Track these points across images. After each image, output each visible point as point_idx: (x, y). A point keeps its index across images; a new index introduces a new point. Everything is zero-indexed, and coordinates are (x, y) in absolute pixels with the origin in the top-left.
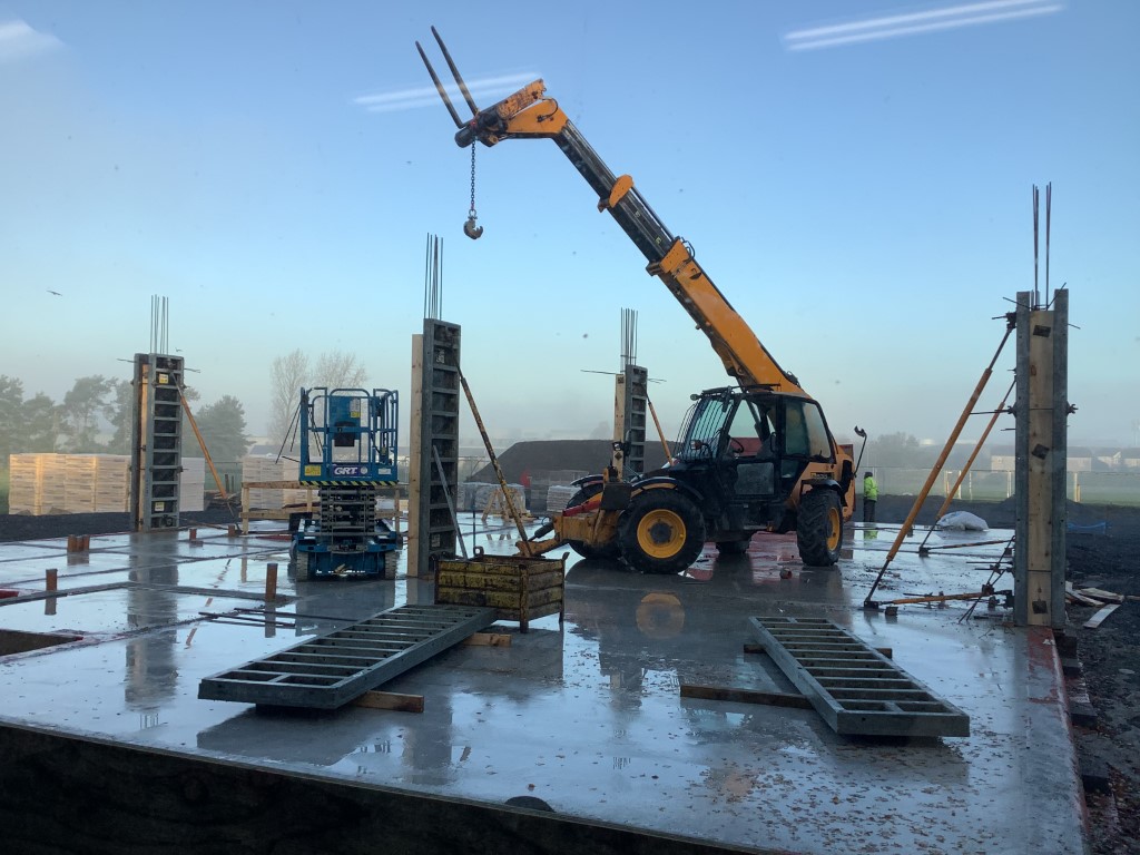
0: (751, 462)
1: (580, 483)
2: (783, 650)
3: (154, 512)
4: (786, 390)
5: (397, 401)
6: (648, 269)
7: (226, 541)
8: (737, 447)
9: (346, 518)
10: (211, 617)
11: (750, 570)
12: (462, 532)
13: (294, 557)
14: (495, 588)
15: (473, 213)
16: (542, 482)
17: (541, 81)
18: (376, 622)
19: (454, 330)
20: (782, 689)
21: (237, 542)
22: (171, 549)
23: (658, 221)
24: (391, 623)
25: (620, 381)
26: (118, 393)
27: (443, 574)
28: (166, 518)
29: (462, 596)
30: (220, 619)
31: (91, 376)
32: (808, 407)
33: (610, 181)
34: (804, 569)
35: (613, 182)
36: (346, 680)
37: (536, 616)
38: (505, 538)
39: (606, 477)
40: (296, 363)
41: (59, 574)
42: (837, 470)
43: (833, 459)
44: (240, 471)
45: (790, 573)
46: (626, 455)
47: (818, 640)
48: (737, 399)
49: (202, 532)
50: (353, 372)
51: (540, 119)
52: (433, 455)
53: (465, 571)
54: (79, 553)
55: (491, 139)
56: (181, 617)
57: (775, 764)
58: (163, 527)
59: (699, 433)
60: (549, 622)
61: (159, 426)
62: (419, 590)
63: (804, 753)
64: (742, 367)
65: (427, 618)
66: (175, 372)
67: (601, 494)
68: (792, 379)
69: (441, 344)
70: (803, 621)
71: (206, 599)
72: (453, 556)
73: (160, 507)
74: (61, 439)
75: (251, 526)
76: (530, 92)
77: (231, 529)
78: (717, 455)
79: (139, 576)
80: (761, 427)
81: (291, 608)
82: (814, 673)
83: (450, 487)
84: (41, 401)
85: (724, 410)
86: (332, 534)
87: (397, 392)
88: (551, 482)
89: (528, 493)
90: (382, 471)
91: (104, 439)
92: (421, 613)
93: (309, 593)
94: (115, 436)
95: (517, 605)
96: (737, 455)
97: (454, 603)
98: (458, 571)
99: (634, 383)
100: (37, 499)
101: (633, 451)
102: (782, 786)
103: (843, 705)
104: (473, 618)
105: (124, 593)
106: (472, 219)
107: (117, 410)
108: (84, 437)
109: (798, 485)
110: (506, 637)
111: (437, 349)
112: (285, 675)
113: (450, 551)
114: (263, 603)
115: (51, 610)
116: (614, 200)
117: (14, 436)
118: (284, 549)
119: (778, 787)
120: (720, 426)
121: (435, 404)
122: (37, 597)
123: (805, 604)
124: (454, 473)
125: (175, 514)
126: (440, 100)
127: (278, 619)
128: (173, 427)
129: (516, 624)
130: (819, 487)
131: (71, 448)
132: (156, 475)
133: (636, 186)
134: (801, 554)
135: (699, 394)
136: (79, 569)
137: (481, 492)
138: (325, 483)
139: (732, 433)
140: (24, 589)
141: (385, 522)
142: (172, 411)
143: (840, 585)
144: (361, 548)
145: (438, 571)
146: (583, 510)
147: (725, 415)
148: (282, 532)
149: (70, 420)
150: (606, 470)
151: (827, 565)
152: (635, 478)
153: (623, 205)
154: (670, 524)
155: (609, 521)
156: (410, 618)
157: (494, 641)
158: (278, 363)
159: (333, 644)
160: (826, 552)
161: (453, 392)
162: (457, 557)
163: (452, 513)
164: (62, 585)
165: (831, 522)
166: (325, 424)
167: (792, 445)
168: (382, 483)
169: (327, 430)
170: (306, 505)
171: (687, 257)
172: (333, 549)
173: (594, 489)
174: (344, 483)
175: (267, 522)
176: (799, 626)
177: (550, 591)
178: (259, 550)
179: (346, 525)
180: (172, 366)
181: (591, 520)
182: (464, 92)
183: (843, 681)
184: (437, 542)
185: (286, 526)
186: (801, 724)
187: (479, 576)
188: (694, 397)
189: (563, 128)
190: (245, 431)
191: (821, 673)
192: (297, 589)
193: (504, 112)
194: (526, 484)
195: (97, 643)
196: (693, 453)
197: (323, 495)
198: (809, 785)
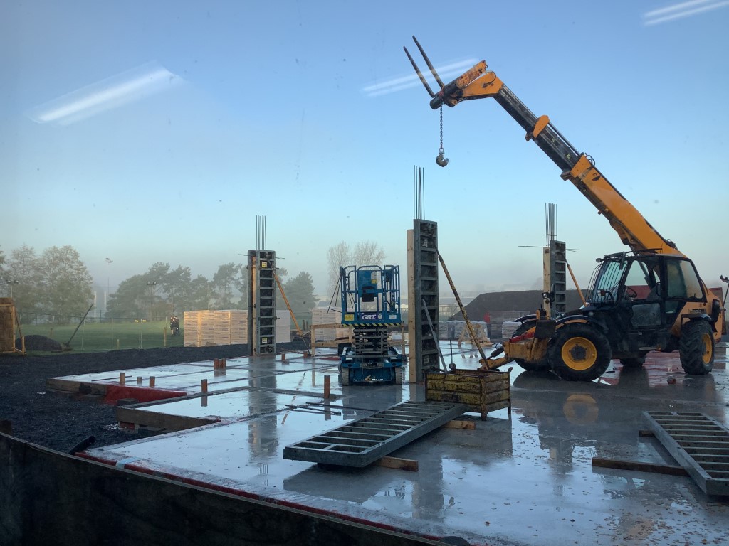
0: (642, 303)
1: (521, 320)
2: (667, 435)
3: (262, 344)
4: (666, 252)
5: (398, 272)
6: (562, 176)
7: (302, 360)
8: (632, 293)
9: (370, 347)
10: (293, 408)
11: (646, 378)
12: (443, 353)
13: (341, 370)
14: (464, 391)
15: (442, 151)
16: (498, 319)
17: (484, 62)
18: (389, 413)
19: (434, 225)
20: (667, 462)
21: (309, 361)
22: (272, 366)
23: (569, 144)
24: (398, 413)
25: (546, 251)
26: (242, 273)
27: (429, 382)
28: (268, 347)
29: (443, 396)
30: (298, 409)
31: (227, 264)
32: (683, 264)
33: (534, 121)
34: (686, 377)
35: (535, 121)
36: (369, 450)
37: (493, 409)
38: (474, 357)
39: (538, 316)
40: (342, 249)
41: (208, 382)
42: (708, 307)
43: (704, 300)
44: (311, 317)
45: (675, 380)
46: (552, 301)
47: (694, 428)
48: (630, 260)
49: (288, 356)
50: (376, 253)
51: (485, 86)
52: (422, 304)
53: (444, 379)
54: (220, 369)
55: (453, 102)
56: (279, 408)
57: (660, 514)
58: (267, 353)
59: (603, 285)
60: (501, 414)
61: (263, 293)
62: (417, 392)
63: (682, 508)
64: (633, 238)
65: (420, 410)
66: (271, 260)
67: (535, 327)
68: (671, 245)
69: (425, 234)
70: (682, 414)
71: (292, 397)
72: (438, 369)
73: (265, 341)
74: (212, 301)
75: (317, 352)
76: (477, 69)
77: (305, 353)
78: (617, 298)
79: (255, 383)
80: (650, 278)
81: (340, 403)
82: (689, 451)
83: (434, 325)
84: (201, 280)
85: (621, 268)
86: (362, 356)
87: (398, 267)
88: (504, 319)
89: (489, 326)
90: (391, 317)
91: (235, 300)
92: (417, 406)
93: (350, 393)
94: (242, 298)
95: (478, 402)
96: (632, 299)
97: (437, 400)
98: (440, 380)
99: (557, 252)
100: (199, 337)
101: (556, 298)
102: (664, 530)
103: (710, 474)
104: (450, 411)
105: (246, 393)
106: (441, 154)
107: (242, 283)
108: (225, 300)
109: (679, 318)
110: (471, 423)
111: (422, 238)
112: (333, 445)
113: (436, 366)
114: (323, 399)
115: (204, 404)
116: (536, 133)
117: (187, 300)
118: (336, 365)
119: (661, 531)
120: (619, 279)
121: (422, 274)
122: (195, 396)
123: (685, 402)
124: (436, 316)
125: (274, 345)
126: (420, 82)
127: (332, 410)
128: (270, 293)
129: (479, 415)
130: (695, 319)
131: (218, 307)
132: (262, 321)
133: (551, 122)
134: (683, 366)
135: (602, 258)
136: (220, 378)
137: (458, 327)
138: (357, 325)
139: (628, 283)
140: (189, 392)
141: (395, 348)
142: (270, 283)
143: (714, 389)
144: (380, 365)
145: (427, 380)
146: (523, 338)
147: (621, 272)
148: (335, 355)
149: (217, 290)
150: (538, 311)
151: (702, 374)
152: (559, 316)
153: (543, 136)
154: (585, 347)
155: (541, 346)
156: (409, 410)
157: (464, 426)
158: (332, 250)
159: (363, 426)
160: (702, 365)
161: (435, 265)
162: (440, 370)
163: (436, 341)
164: (210, 389)
165: (705, 344)
166: (356, 289)
167: (672, 290)
168: (392, 324)
169: (357, 292)
170: (348, 338)
171: (589, 166)
172: (363, 365)
173: (531, 324)
174: (368, 325)
175: (326, 349)
176: (679, 418)
177: (500, 392)
178: (321, 366)
179: (370, 351)
180: (269, 256)
181: (529, 345)
182: (435, 75)
183: (711, 457)
184: (427, 360)
185: (336, 351)
186: (680, 486)
187: (453, 383)
188: (599, 260)
189: (500, 90)
190: (314, 293)
191: (695, 451)
192: (343, 391)
193: (460, 84)
194: (487, 320)
195: (229, 424)
196: (599, 298)
197: (356, 333)
198: (685, 530)
